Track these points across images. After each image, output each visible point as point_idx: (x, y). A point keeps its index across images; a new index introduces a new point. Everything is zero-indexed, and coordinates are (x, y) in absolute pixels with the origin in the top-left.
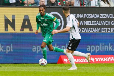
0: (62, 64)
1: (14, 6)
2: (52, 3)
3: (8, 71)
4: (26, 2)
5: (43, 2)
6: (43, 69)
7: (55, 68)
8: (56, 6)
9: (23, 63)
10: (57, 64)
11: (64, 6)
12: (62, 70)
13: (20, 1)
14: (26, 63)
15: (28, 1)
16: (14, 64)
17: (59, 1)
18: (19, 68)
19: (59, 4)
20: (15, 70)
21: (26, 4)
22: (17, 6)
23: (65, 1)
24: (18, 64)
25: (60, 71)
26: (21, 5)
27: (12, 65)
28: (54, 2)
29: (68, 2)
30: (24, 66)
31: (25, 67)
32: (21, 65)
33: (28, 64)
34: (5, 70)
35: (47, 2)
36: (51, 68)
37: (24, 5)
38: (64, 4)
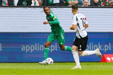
0: (105, 63)
1: (58, 6)
2: (95, 3)
3: (52, 69)
4: (70, 2)
5: (86, 2)
6: (87, 68)
7: (98, 66)
8: (99, 6)
9: (67, 62)
10: (100, 63)
11: (107, 6)
12: (105, 68)
13: (64, 2)
14: (69, 62)
15: (72, 1)
16: (58, 62)
17: (103, 2)
18: (63, 66)
19: (103, 4)
20: (59, 69)
21: (70, 4)
22: (61, 6)
23: (108, 2)
24: (62, 62)
25: (103, 70)
26: (65, 6)
27: (56, 63)
28: (97, 3)
29: (111, 2)
30: (68, 64)
31: (69, 66)
32: (65, 63)
33: (72, 63)
34: (49, 68)
35: (91, 2)
36: (94, 66)
37: (68, 6)
38: (107, 4)
